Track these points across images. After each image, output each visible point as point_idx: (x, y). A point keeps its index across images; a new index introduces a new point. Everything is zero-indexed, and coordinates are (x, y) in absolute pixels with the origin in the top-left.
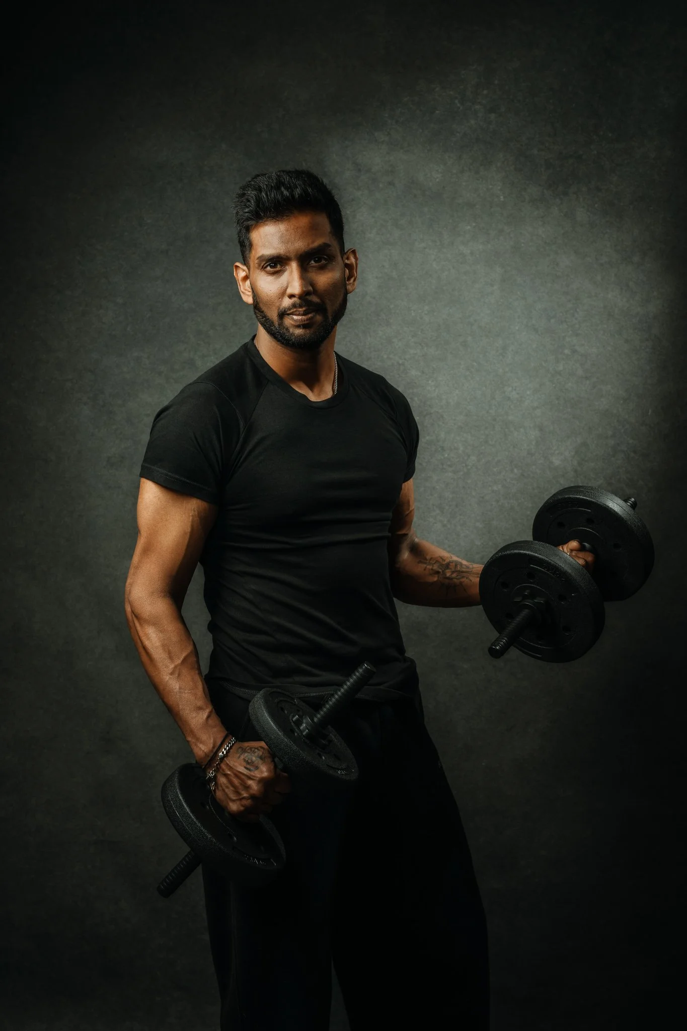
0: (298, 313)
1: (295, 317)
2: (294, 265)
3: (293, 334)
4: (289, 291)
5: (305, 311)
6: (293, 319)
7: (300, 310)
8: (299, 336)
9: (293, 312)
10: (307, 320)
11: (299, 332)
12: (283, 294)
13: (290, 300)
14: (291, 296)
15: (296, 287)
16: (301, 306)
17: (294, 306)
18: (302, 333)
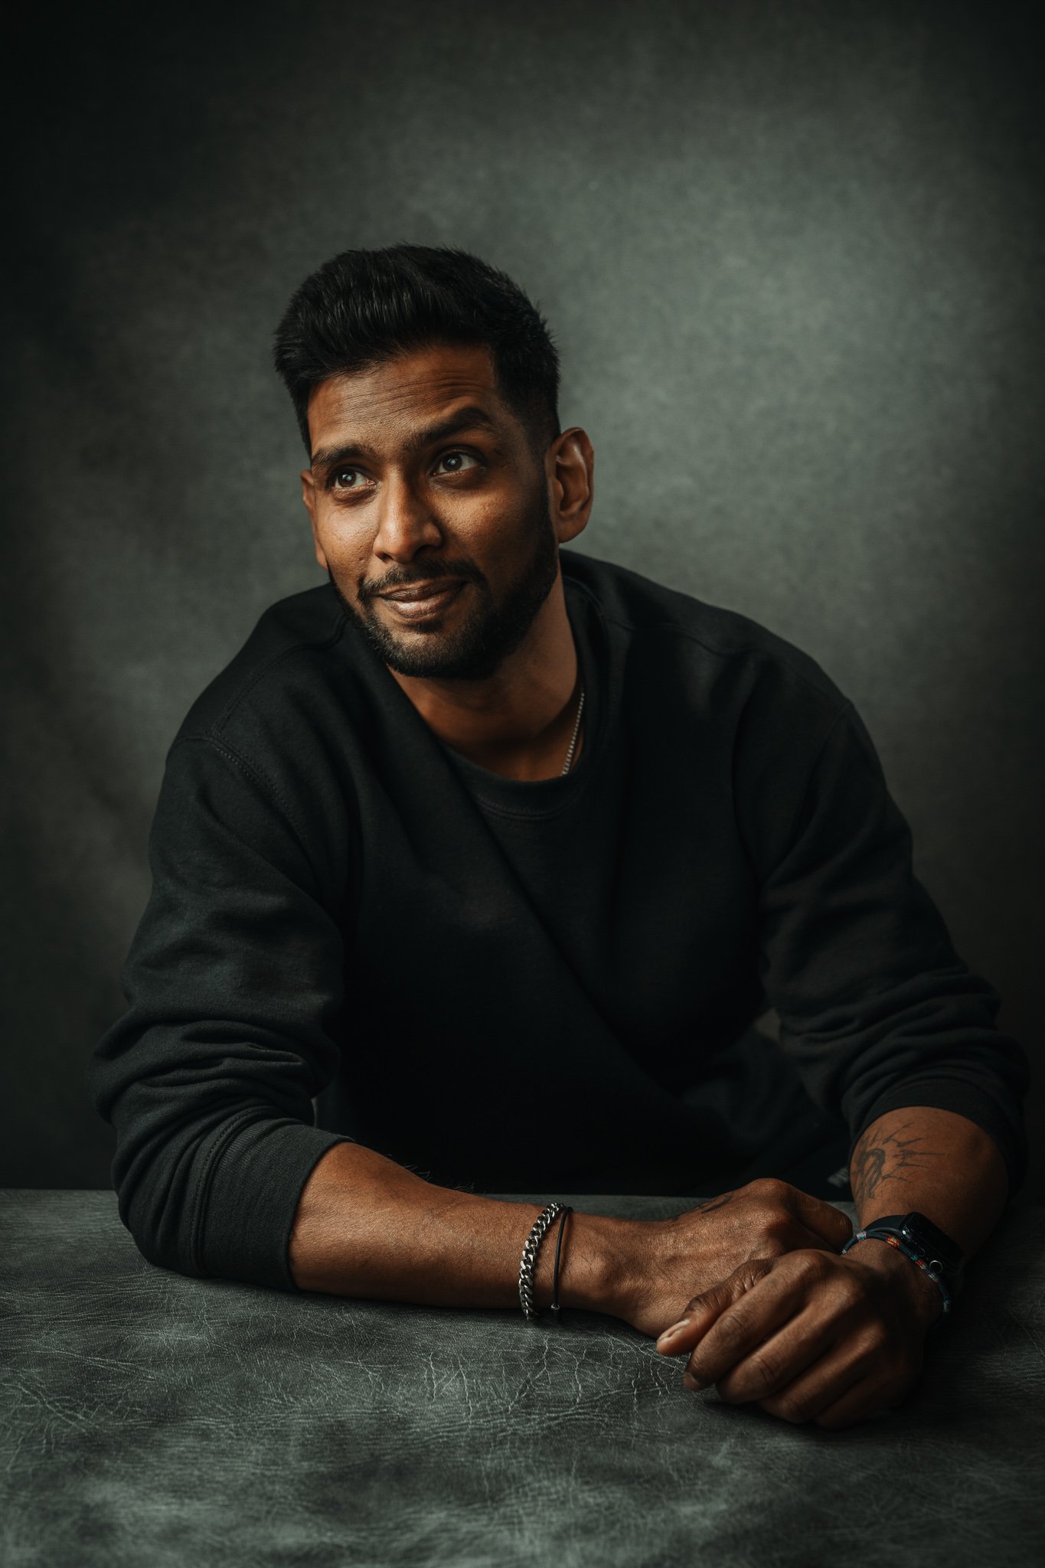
0: (402, 594)
1: (405, 607)
2: (393, 480)
3: (398, 646)
4: (378, 544)
5: (423, 588)
6: (395, 609)
7: (411, 586)
8: (415, 650)
9: (391, 593)
10: (432, 610)
11: (412, 640)
12: (367, 550)
13: (383, 564)
14: (384, 556)
15: (393, 534)
16: (410, 578)
17: (393, 578)
18: (420, 644)
